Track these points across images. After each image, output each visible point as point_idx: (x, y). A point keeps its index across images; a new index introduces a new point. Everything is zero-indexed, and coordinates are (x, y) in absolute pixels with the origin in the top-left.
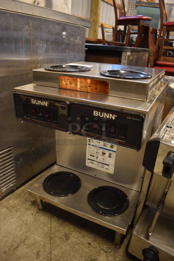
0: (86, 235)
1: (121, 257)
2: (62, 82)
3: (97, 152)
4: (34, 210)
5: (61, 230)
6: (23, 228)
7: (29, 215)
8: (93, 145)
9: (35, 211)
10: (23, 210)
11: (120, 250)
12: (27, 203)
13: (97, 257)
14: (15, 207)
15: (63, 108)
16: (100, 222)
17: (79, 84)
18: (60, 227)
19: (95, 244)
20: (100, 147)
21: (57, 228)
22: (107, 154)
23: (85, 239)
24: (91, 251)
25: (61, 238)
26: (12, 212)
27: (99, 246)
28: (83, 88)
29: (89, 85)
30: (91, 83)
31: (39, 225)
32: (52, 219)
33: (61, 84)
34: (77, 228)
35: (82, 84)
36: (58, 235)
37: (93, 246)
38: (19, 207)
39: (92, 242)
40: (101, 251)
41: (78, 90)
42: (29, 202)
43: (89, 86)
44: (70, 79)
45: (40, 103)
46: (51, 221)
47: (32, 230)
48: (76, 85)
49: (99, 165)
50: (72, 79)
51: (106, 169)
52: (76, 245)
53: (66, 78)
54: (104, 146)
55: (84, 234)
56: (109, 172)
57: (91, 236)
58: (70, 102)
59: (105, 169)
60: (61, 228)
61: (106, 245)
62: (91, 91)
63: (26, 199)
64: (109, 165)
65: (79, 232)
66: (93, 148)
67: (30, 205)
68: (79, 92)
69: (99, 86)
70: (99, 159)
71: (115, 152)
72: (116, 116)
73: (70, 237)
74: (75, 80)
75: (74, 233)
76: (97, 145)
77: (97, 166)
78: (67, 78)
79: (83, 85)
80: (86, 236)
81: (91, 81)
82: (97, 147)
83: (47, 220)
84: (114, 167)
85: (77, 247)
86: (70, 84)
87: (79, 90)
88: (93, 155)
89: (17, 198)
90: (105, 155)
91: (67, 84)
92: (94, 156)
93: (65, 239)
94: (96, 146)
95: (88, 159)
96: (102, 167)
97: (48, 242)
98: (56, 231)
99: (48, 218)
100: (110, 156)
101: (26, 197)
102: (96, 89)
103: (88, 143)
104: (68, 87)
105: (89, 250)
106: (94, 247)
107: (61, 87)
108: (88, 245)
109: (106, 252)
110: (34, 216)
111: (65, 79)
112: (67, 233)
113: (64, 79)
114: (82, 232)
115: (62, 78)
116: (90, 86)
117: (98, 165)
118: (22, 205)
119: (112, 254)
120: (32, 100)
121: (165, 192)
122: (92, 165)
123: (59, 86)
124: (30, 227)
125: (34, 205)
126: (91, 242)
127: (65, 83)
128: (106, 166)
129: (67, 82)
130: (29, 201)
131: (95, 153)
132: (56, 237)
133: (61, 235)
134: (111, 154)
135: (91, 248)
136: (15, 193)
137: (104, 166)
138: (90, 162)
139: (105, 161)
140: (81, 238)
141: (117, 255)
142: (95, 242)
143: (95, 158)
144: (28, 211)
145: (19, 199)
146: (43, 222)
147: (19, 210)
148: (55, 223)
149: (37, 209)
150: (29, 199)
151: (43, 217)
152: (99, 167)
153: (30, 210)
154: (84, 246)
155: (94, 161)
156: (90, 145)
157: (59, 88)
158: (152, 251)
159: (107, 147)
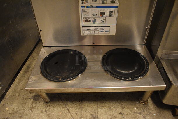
0: (112, 106)
1: (155, 111)
4: (40, 105)
5: (85, 114)
7: (38, 115)
8: (88, 7)
9: (43, 107)
10: (27, 111)
11: (149, 106)
12: (27, 101)
14: (15, 113)
16: (135, 89)
18: (81, 111)
19: (126, 111)
20: (97, 7)
21: (79, 113)
22: (107, 13)
23: (114, 111)
27: (131, 111)
32: (67, 107)
34: (99, 103)
37: (125, 114)
38: (21, 111)
40: (136, 114)
42: (29, 100)
46: (68, 109)
49: (98, 30)
51: (106, 31)
54: (103, 3)
55: (109, 106)
56: (110, 34)
59: (104, 32)
60: (83, 112)
61: (136, 107)
63: (25, 98)
64: (109, 27)
65: (102, 107)
66: (88, 10)
67: (33, 103)
70: (97, 23)
71: (117, 7)
73: (98, 116)
75: (99, 110)
76: (93, 5)
77: (95, 32)
82: (94, 8)
83: (62, 110)
88: (89, 20)
89: (12, 102)
90: (105, 16)
92: (90, 21)
94: (92, 7)
95: (83, 27)
96: (101, 31)
99: (62, 108)
100: (110, 15)
101: (23, 95)
103: (80, 5)
106: (127, 115)
108: (121, 115)
109: (140, 113)
110: (45, 112)
112: (93, 113)
114: (106, 105)
117: (96, 29)
118: (23, 107)
119: (146, 113)
122: (89, 32)
125: (37, 100)
126: (121, 111)
128: (106, 29)
130: (29, 98)
131: (92, 16)
134: (112, 12)
135: (125, 117)
136: (7, 97)
137: (103, 29)
138: (86, 30)
139: (104, 23)
140: (109, 112)
141: (150, 111)
142: (124, 109)
143: (92, 22)
144: (34, 111)
145: (15, 101)
146: (59, 115)
147: (23, 114)
148: (74, 109)
149: (43, 103)
150: (28, 96)
151: (56, 109)
152: (98, 32)
153: (37, 108)
154: (118, 118)
155: (90, 27)
156: (84, 7)
159: (106, 4)
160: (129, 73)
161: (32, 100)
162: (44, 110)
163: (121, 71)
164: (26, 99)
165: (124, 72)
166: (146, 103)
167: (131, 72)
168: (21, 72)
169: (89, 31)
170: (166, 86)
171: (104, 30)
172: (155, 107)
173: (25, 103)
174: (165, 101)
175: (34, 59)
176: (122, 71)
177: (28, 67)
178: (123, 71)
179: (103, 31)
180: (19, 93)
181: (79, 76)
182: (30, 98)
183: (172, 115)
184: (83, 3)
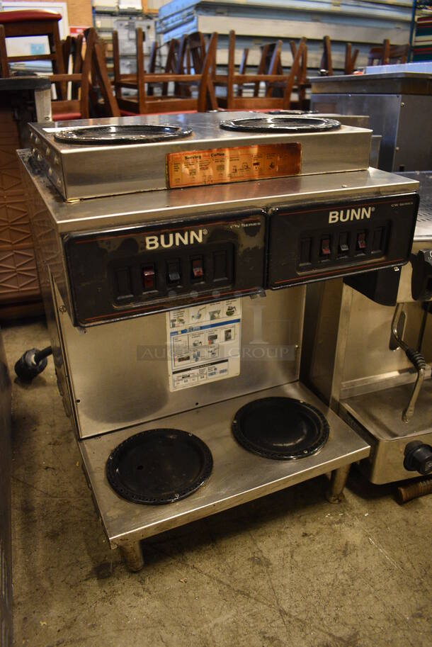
0: (280, 528)
1: (364, 507)
2: (177, 169)
3: (195, 345)
4: (125, 584)
5: (236, 563)
6: (166, 636)
7: (134, 604)
8: (183, 332)
9: (133, 585)
10: (101, 608)
11: (350, 502)
12: (83, 588)
13: (343, 542)
14: (72, 623)
15: (251, 232)
17: (227, 163)
18: (225, 560)
19: (311, 527)
20: (202, 328)
21: (223, 566)
22: (221, 332)
23: (289, 536)
24: (323, 542)
25: (257, 574)
26: (85, 639)
27: (322, 523)
29: (256, 162)
30: (259, 156)
31: (187, 598)
32: (190, 563)
33: (175, 176)
34: (252, 532)
35: (235, 163)
36: (243, 574)
37: (314, 533)
38: (85, 613)
39: (305, 528)
40: (333, 526)
41: (226, 181)
42: (88, 583)
43: (255, 164)
44: (201, 155)
46: (193, 567)
47: (188, 618)
48: (222, 168)
49: (205, 372)
50: (207, 154)
51: (222, 372)
52: (294, 557)
53: (189, 156)
54: (213, 318)
55: (274, 530)
56: (229, 376)
57: (287, 522)
59: (218, 375)
60: (229, 560)
61: (327, 513)
62: (261, 174)
63: (71, 583)
64: (227, 361)
65: (262, 535)
66: (184, 337)
67: (101, 586)
68: (228, 187)
69: (279, 159)
70: (204, 358)
71: (238, 321)
73: (265, 556)
74: (215, 155)
75: (260, 544)
76: (194, 326)
77: (199, 377)
78: (192, 155)
79: (239, 165)
80: (283, 530)
81: (259, 150)
82: (196, 330)
83: (183, 573)
85: (298, 558)
86: (201, 169)
87: (228, 180)
88: (185, 355)
89: (46, 603)
90: (216, 341)
91: (193, 172)
92: (188, 358)
93: (264, 569)
94: (192, 329)
95: (174, 373)
96: (212, 374)
97: (249, 604)
98: (231, 574)
99: (180, 569)
100: (228, 338)
101: (62, 578)
102: (272, 166)
103: (169, 330)
104: (199, 179)
105: (320, 543)
106: (317, 533)
107: (173, 184)
108: (306, 538)
109: (340, 522)
110: (145, 594)
111: (186, 158)
112: (251, 556)
113: (184, 158)
114: (268, 529)
115: (177, 158)
116: (257, 164)
117: (202, 372)
118: (82, 604)
119: (350, 516)
120: (147, 239)
122: (187, 381)
124: (174, 620)
125: (109, 576)
126: (302, 530)
127: (186, 171)
128: (220, 367)
129: (194, 167)
130: (86, 580)
131: (191, 347)
132: (245, 581)
133: (248, 569)
134: (230, 331)
135: (317, 538)
136: (20, 600)
137: (215, 369)
138: (181, 378)
139: (217, 355)
140: (282, 541)
141: (356, 511)
142: (307, 524)
144: (118, 600)
145: (50, 599)
146: (182, 585)
147: (95, 617)
148: (207, 563)
149: (127, 577)
150: (78, 578)
151: (167, 578)
152: (205, 376)
153: (120, 592)
154: (304, 545)
155: (189, 369)
156: (176, 333)
157: (169, 189)
158: (419, 447)
159: (219, 318)
160: (297, 445)
161: (95, 582)
162: (141, 591)
163: (281, 445)
164: (77, 585)
165: (287, 445)
166: (341, 499)
167: (299, 440)
169: (186, 379)
170: (369, 447)
171: (218, 371)
172: (361, 500)
173: (82, 593)
174: (377, 479)
175: (31, 486)
176: (285, 445)
177: (27, 509)
178: (286, 443)
179: (215, 373)
180: (50, 578)
182: (85, 578)
183: (396, 504)
184: (174, 326)
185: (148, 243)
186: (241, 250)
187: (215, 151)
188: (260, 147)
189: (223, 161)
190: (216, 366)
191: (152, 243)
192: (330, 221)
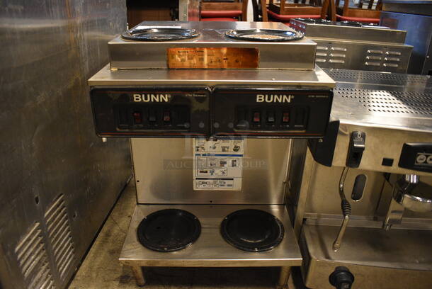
2: (173, 58)
3: (211, 165)
8: (203, 155)
12: (111, 284)
15: (201, 100)
17: (206, 57)
20: (216, 155)
22: (229, 162)
28: (213, 64)
29: (225, 58)
30: (228, 54)
33: (172, 61)
35: (211, 57)
42: (114, 282)
44: (189, 51)
45: (152, 98)
48: (202, 59)
49: (217, 183)
50: (192, 50)
51: (229, 185)
53: (181, 51)
54: (224, 150)
56: (234, 190)
58: (212, 88)
59: (226, 187)
62: (229, 66)
64: (232, 179)
66: (204, 158)
68: (206, 71)
69: (242, 57)
70: (217, 174)
71: (241, 156)
72: (293, 97)
74: (198, 52)
76: (211, 153)
77: (213, 186)
78: (183, 51)
79: (214, 59)
81: (227, 51)
82: (212, 156)
84: (241, 179)
86: (188, 59)
87: (206, 67)
88: (205, 170)
89: (88, 284)
90: (226, 165)
91: (183, 60)
92: (206, 172)
94: (209, 155)
95: (197, 179)
96: (222, 185)
100: (234, 165)
101: (103, 275)
102: (237, 61)
103: (195, 152)
104: (187, 64)
107: (171, 66)
111: (179, 52)
113: (177, 52)
115: (173, 52)
116: (227, 59)
117: (215, 183)
120: (135, 95)
121: (340, 188)
122: (205, 186)
123: (168, 65)
125: (126, 283)
127: (180, 58)
128: (228, 182)
129: (183, 57)
130: (114, 280)
134: (235, 161)
136: (78, 278)
137: (224, 183)
138: (201, 183)
139: (226, 174)
143: (209, 173)
145: (91, 283)
149: (134, 287)
150: (111, 278)
152: (217, 186)
155: (207, 179)
156: (199, 155)
157: (169, 69)
158: (343, 271)
159: (228, 151)
161: (117, 283)
163: (245, 240)
164: (108, 281)
167: (259, 241)
168: (97, 242)
169: (204, 184)
170: (302, 259)
171: (226, 184)
173: (107, 286)
174: (309, 284)
175: (117, 223)
176: (248, 241)
177: (108, 235)
179: (224, 185)
180: (98, 273)
181: (190, 245)
184: (198, 150)
185: (135, 98)
186: (193, 110)
187: (198, 49)
188: (228, 49)
189: (203, 55)
190: (225, 181)
191: (137, 98)
192: (258, 101)
